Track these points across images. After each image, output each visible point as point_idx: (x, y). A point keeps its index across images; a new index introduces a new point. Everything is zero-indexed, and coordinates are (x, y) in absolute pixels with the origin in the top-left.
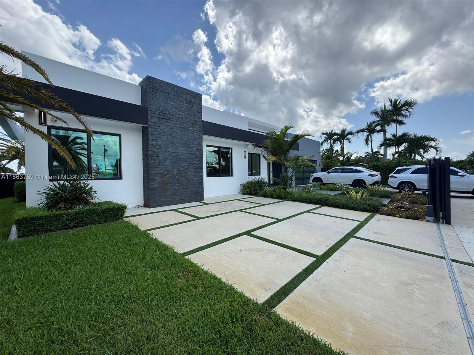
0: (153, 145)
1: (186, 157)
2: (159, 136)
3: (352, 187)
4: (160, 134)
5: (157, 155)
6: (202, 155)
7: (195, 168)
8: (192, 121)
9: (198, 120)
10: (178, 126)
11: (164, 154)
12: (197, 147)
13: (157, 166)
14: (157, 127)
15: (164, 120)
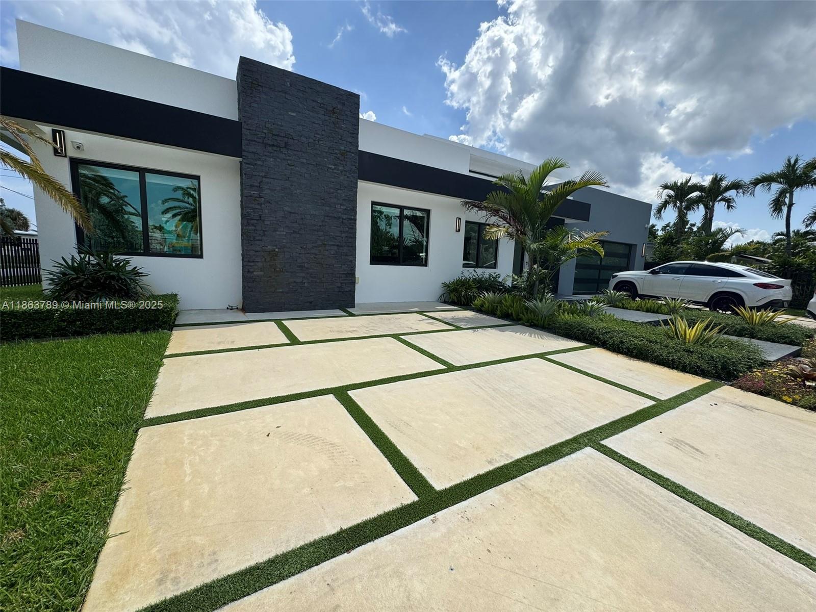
0: (251, 196)
1: (321, 224)
2: (264, 179)
3: (708, 309)
4: (265, 177)
5: (260, 217)
6: (356, 220)
7: (338, 245)
8: (336, 151)
9: (348, 150)
10: (305, 161)
11: (273, 215)
12: (344, 205)
13: (260, 238)
14: (259, 163)
15: (275, 148)
